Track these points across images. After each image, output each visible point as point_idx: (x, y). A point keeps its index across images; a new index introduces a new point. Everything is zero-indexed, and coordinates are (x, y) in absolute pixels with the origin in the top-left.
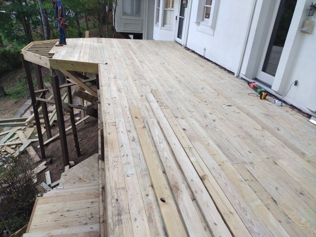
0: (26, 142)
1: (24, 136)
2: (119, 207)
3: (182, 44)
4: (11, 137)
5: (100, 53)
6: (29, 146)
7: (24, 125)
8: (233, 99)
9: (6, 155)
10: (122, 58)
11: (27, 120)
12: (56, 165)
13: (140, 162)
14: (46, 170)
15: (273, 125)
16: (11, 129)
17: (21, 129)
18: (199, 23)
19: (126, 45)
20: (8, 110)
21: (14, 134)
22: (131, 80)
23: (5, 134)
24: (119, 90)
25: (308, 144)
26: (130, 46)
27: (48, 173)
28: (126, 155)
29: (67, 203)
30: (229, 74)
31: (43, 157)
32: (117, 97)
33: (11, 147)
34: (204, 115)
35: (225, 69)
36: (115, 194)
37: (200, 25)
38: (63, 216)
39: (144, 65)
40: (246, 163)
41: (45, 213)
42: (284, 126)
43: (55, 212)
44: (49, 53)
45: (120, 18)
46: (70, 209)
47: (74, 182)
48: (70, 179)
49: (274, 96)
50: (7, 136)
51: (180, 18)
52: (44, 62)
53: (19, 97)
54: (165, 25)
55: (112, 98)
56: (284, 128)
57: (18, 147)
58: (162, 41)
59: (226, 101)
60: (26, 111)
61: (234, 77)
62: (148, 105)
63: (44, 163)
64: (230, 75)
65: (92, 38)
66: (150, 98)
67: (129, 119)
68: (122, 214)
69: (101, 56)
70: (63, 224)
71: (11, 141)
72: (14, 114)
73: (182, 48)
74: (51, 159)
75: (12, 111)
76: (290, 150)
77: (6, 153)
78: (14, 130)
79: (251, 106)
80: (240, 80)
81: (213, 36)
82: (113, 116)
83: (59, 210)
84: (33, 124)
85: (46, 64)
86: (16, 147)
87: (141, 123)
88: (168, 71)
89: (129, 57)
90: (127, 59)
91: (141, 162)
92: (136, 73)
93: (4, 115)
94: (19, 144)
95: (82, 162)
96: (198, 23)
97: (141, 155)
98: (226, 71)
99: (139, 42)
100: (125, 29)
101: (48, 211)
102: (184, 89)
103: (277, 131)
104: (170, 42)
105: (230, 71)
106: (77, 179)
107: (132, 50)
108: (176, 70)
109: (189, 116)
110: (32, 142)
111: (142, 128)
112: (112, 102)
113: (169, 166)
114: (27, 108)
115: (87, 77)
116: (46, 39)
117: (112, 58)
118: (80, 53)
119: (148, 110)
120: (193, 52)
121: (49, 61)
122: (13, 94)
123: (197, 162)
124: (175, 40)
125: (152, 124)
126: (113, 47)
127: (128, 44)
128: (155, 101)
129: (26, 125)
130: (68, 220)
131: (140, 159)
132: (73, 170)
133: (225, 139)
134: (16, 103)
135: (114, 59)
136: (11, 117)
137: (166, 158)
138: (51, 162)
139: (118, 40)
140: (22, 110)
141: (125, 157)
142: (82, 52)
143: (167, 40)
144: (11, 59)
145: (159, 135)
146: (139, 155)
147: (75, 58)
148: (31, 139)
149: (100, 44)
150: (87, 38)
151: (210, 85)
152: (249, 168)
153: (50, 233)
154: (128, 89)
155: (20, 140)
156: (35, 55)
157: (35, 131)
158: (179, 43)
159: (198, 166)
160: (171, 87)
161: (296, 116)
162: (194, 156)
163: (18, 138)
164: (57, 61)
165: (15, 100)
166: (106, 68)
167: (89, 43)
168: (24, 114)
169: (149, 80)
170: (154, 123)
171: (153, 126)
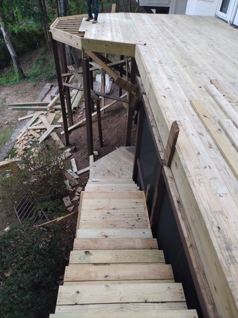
0: (50, 128)
1: (48, 122)
2: (225, 238)
3: (228, 20)
4: (35, 121)
5: (133, 31)
6: (52, 131)
7: (46, 110)
9: (33, 138)
10: (160, 38)
11: (49, 105)
12: (80, 153)
14: (71, 157)
16: (34, 113)
17: (43, 113)
19: (159, 22)
20: (28, 93)
21: (38, 118)
22: (179, 65)
23: (29, 118)
24: (170, 79)
26: (163, 22)
27: (73, 161)
28: (207, 166)
29: (112, 200)
31: (68, 145)
32: (171, 87)
33: (36, 131)
36: (213, 219)
38: (109, 214)
39: (189, 47)
41: (92, 209)
43: (101, 209)
44: (79, 30)
46: (116, 208)
47: (103, 174)
48: (99, 171)
50: (31, 120)
52: (74, 42)
53: (37, 80)
55: (166, 89)
57: (42, 132)
58: (199, 16)
60: (45, 96)
62: (212, 100)
63: (69, 150)
65: (119, 14)
66: (212, 90)
67: (195, 117)
68: (232, 249)
69: (136, 36)
70: (110, 222)
71: (36, 125)
72: (35, 98)
73: (228, 25)
74: (75, 146)
75: (31, 94)
77: (32, 137)
78: (37, 114)
82: (175, 113)
83: (105, 207)
84: (54, 110)
85: (77, 44)
86: (41, 132)
87: (214, 125)
88: (221, 55)
89: (167, 36)
90: (166, 39)
91: (231, 178)
92: (183, 57)
93: (25, 98)
94: (43, 129)
95: (109, 154)
97: (227, 168)
99: (172, 17)
101: (94, 207)
104: (211, 18)
106: (106, 172)
107: (167, 27)
108: (230, 53)
110: (56, 128)
111: (217, 131)
112: (168, 94)
114: (47, 92)
115: (110, 61)
116: (63, 16)
117: (149, 38)
118: (112, 31)
119: (214, 107)
121: (81, 41)
122: (31, 76)
124: (215, 14)
125: (228, 126)
126: (145, 24)
127: (161, 21)
128: (221, 95)
129: (48, 110)
130: (115, 219)
131: (229, 175)
132: (101, 161)
134: (34, 86)
135: (151, 39)
136: (31, 100)
138: (75, 150)
139: (148, 15)
140: (42, 94)
141: (208, 169)
142: (113, 30)
143: (206, 15)
144: (27, 38)
146: (225, 168)
147: (108, 37)
148: (53, 125)
149: (130, 21)
150: (113, 13)
153: (102, 232)
154: (180, 78)
155: (44, 125)
156: (65, 33)
157: (56, 117)
158: (221, 19)
160: (233, 76)
163: (42, 123)
164: (89, 41)
165: (34, 83)
166: (146, 50)
167: (117, 19)
168: (44, 98)
169: (201, 66)
170: (230, 125)
171: (231, 130)
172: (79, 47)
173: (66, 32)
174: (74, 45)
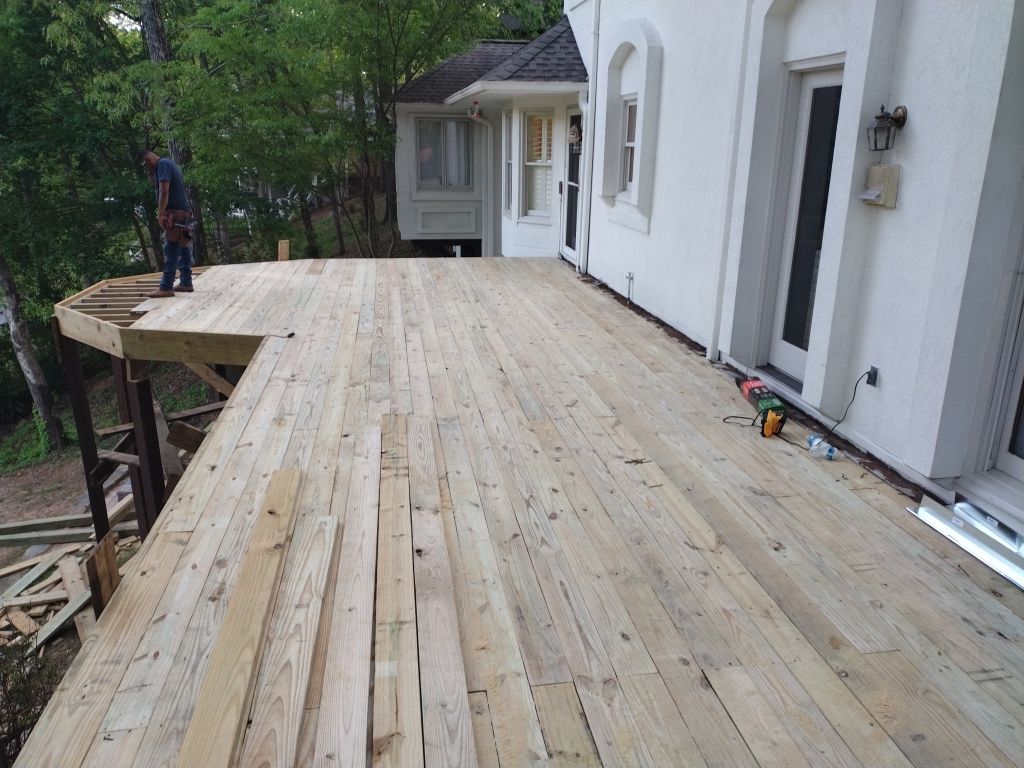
0: (78, 597)
1: (79, 575)
3: (577, 264)
4: (41, 578)
5: (294, 303)
6: (83, 607)
7: (87, 538)
8: (663, 437)
9: (11, 639)
10: (355, 317)
13: (187, 682)
15: (766, 529)
16: (47, 551)
17: (77, 550)
18: (614, 197)
19: (394, 277)
20: (64, 491)
21: (54, 568)
22: (340, 384)
23: (25, 568)
24: (279, 420)
25: (871, 602)
26: (404, 278)
28: (151, 654)
30: (688, 354)
32: (259, 441)
33: (32, 612)
34: (527, 496)
35: (682, 338)
37: (618, 204)
40: (587, 681)
42: (806, 533)
44: (135, 309)
45: (410, 197)
49: (817, 422)
50: (28, 574)
51: (570, 187)
52: (106, 338)
54: (531, 212)
55: (237, 448)
56: (803, 541)
59: (634, 445)
61: (703, 364)
62: (346, 466)
64: (694, 357)
65: (299, 262)
66: (363, 442)
67: (249, 518)
69: (291, 314)
71: (38, 592)
73: (573, 278)
76: (787, 628)
77: (9, 633)
78: (55, 554)
79: (716, 460)
80: (718, 372)
81: (649, 233)
82: (200, 510)
85: (114, 345)
87: (277, 533)
88: (485, 349)
89: (382, 310)
91: (193, 681)
92: (370, 362)
93: (49, 506)
94: (59, 602)
96: (610, 199)
97: (207, 653)
98: (684, 345)
100: (425, 231)
102: (504, 408)
103: (774, 552)
104: (542, 261)
105: (697, 344)
107: (403, 289)
108: (514, 345)
109: (471, 503)
111: (268, 550)
112: (229, 461)
113: (279, 699)
118: (230, 306)
119: (334, 485)
120: (603, 287)
121: (119, 336)
123: (395, 680)
124: (559, 253)
125: (315, 531)
126: (346, 285)
127: (402, 274)
128: (376, 451)
129: (92, 536)
131: (193, 673)
133: (558, 585)
135: (325, 321)
137: (288, 664)
141: (147, 660)
142: (236, 304)
143: (539, 255)
145: (313, 575)
146: (200, 655)
149: (312, 278)
150: (282, 260)
151: (603, 392)
152: (593, 699)
154: (311, 415)
155: (64, 589)
156: (86, 319)
158: (569, 262)
159: (387, 697)
160: (466, 402)
161: (872, 495)
162: (396, 654)
163: (61, 581)
164: (142, 334)
166: (280, 350)
167: (278, 276)
169: (401, 380)
170: (324, 531)
171: (312, 543)
172: (118, 352)
173: (89, 316)
174: (107, 347)
